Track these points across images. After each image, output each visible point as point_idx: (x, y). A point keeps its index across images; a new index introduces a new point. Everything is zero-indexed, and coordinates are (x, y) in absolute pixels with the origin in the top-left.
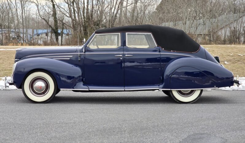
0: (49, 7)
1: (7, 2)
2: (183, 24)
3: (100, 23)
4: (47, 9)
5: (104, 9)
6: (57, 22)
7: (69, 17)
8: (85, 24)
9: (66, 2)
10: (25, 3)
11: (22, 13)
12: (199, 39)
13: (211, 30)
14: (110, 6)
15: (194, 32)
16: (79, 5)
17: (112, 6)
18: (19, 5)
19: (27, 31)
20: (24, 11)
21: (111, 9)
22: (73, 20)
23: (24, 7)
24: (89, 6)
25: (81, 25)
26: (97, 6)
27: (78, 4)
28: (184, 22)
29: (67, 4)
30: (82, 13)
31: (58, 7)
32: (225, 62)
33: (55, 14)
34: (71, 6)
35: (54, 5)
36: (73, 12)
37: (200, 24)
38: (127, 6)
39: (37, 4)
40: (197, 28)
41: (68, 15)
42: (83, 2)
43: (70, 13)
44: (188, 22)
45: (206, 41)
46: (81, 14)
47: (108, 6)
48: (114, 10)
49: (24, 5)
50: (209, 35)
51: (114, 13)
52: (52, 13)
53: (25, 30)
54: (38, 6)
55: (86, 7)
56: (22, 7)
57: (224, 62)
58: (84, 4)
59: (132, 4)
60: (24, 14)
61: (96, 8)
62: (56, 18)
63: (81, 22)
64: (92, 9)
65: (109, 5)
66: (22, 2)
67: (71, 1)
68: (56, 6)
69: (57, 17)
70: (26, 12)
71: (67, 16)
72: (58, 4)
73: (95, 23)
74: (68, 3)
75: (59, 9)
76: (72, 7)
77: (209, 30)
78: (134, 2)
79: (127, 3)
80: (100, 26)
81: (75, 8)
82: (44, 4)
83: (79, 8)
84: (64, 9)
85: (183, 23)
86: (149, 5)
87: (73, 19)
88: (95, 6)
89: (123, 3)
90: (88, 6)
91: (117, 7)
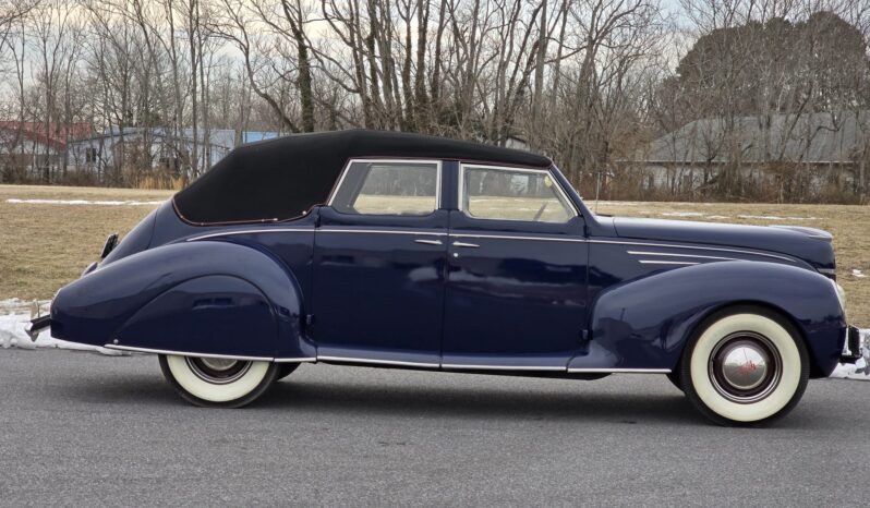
0: (287, 57)
1: (143, 35)
2: (761, 126)
3: (460, 115)
4: (279, 60)
5: (479, 67)
6: (312, 108)
7: (354, 91)
8: (410, 117)
9: (344, 40)
10: (205, 39)
11: (194, 74)
12: (815, 180)
13: (861, 151)
14: (498, 57)
15: (798, 157)
16: (390, 52)
17: (506, 55)
18: (184, 46)
19: (207, 136)
20: (199, 66)
21: (503, 65)
22: (366, 102)
23: (201, 55)
24: (427, 53)
25: (396, 121)
26: (455, 55)
27: (386, 48)
28: (763, 120)
29: (348, 44)
30: (400, 79)
31: (317, 57)
32: (856, 272)
33: (305, 80)
34: (363, 53)
35: (302, 49)
36: (368, 73)
37: (820, 128)
38: (560, 58)
39: (245, 43)
40: (809, 141)
41: (350, 84)
42: (404, 42)
43: (359, 76)
44: (778, 120)
45: (838, 187)
46: (396, 82)
47: (495, 56)
48: (515, 72)
49: (201, 46)
50: (853, 168)
51: (512, 80)
52: (296, 74)
53: (201, 132)
54: (247, 50)
55: (414, 57)
56: (193, 51)
57: (850, 270)
58: (409, 47)
59: (579, 50)
60: (198, 80)
61: (451, 62)
62: (309, 92)
63: (393, 108)
64: (437, 66)
65: (498, 52)
66: (195, 35)
67: (365, 37)
68: (310, 54)
69: (312, 89)
70: (206, 70)
71: (345, 87)
72: (316, 46)
73: (443, 113)
74: (351, 44)
75: (320, 64)
76: (365, 58)
77: (855, 150)
78: (585, 44)
79: (561, 45)
80: (461, 127)
81: (377, 60)
82: (271, 44)
83: (388, 62)
84: (338, 64)
85: (759, 121)
86: (637, 55)
87: (369, 100)
88: (447, 54)
89: (545, 46)
90: (421, 54)
91: (525, 60)
